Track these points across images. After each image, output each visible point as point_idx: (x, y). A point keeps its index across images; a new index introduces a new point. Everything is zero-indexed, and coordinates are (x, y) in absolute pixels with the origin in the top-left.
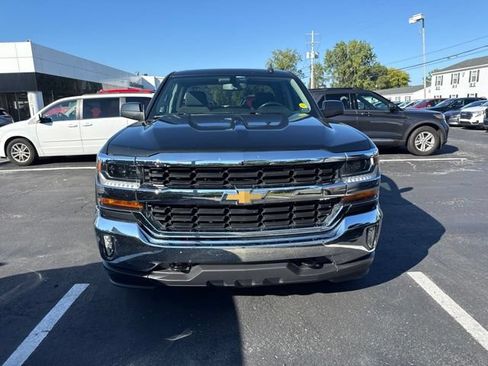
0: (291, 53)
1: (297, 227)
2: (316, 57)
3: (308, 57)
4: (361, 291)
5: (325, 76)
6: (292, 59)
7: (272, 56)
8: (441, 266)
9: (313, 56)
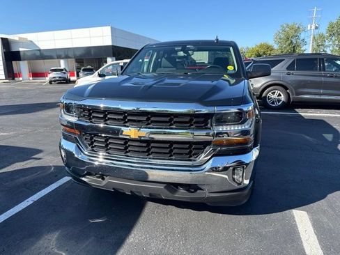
0: (297, 26)
1: (175, 160)
2: (316, 28)
3: (309, 28)
4: (241, 216)
5: (327, 44)
6: (297, 30)
7: (280, 29)
8: (330, 210)
9: (313, 27)
